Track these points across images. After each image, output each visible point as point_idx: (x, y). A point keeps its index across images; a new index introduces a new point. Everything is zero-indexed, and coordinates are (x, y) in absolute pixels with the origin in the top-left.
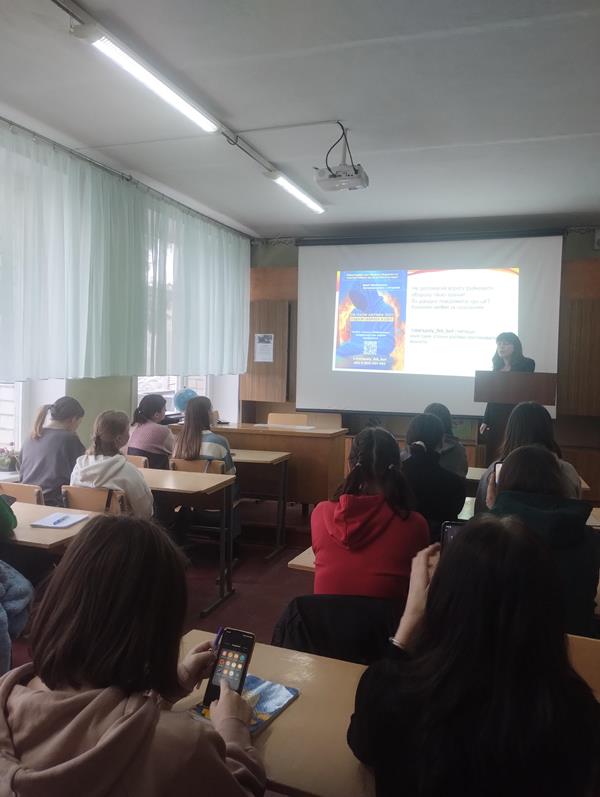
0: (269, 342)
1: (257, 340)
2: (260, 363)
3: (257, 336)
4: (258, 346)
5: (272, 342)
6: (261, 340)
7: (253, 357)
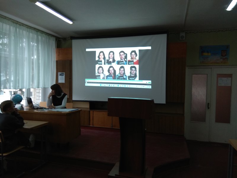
2: (60, 83)
3: (59, 73)
4: (60, 77)
5: (64, 75)
7: (58, 81)
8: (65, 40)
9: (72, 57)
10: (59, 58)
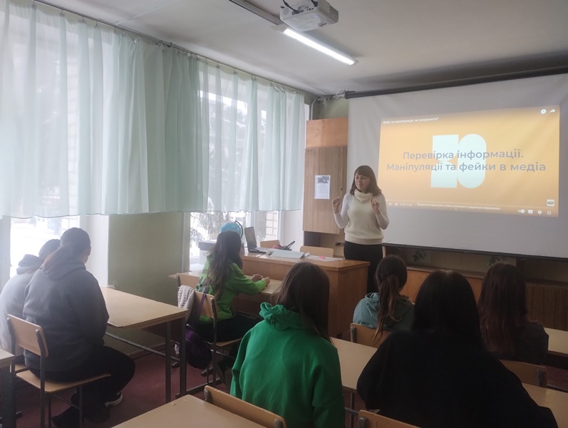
0: (326, 182)
1: (316, 181)
2: (318, 200)
3: (317, 177)
4: (318, 185)
5: (329, 182)
6: (320, 181)
7: (314, 196)
8: (331, 99)
9: (346, 139)
10: (318, 142)
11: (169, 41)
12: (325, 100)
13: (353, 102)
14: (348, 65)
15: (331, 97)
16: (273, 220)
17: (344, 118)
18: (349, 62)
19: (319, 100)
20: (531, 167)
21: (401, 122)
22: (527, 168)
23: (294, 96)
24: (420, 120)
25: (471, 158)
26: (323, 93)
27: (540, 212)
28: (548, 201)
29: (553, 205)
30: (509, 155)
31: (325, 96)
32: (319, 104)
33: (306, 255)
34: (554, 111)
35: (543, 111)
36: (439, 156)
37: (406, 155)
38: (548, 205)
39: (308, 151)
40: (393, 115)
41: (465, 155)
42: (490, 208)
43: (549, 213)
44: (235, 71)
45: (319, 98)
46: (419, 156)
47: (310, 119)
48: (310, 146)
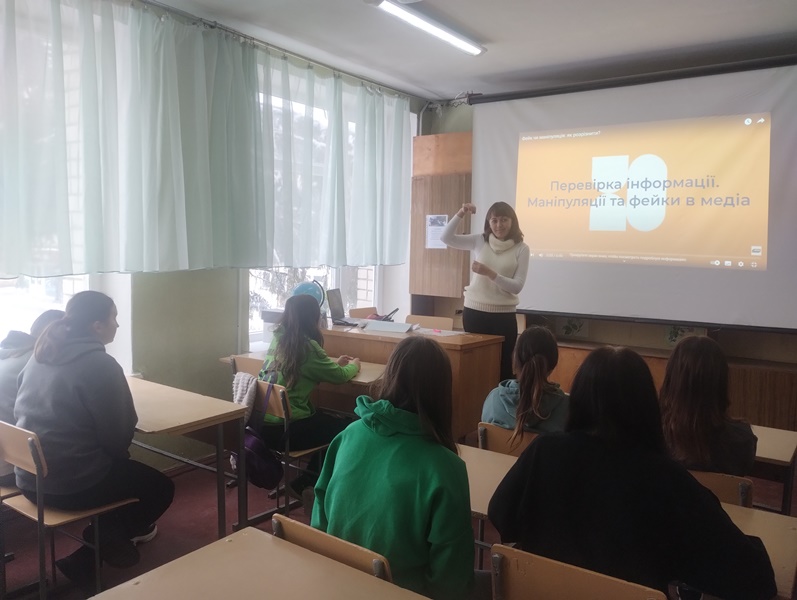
0: (442, 225)
1: (428, 223)
2: (431, 250)
3: (429, 217)
4: (430, 229)
6: (434, 223)
7: (425, 243)
8: (448, 105)
9: (470, 163)
10: (429, 168)
11: (211, 19)
12: (439, 108)
13: (480, 109)
14: (472, 55)
15: (447, 103)
16: (367, 279)
17: (466, 133)
18: (474, 50)
19: (431, 106)
20: (729, 201)
21: (547, 137)
22: (724, 202)
23: (395, 101)
24: (574, 135)
25: (646, 188)
26: (436, 97)
27: (741, 264)
28: (753, 248)
29: (760, 254)
30: (699, 183)
31: (440, 101)
32: (431, 113)
33: (414, 327)
34: (762, 120)
35: (748, 121)
36: (601, 186)
37: (555, 185)
38: (753, 254)
39: (416, 180)
40: (537, 128)
41: (637, 185)
42: (671, 259)
43: (754, 265)
44: (310, 64)
45: (431, 103)
46: (572, 186)
47: (418, 134)
48: (419, 173)
